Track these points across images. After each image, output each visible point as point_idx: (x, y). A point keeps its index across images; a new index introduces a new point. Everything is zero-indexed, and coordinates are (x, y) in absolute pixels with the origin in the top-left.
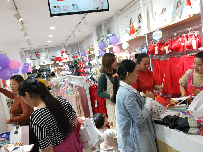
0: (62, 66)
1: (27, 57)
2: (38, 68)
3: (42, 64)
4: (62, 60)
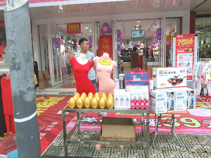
0: (140, 50)
1: (123, 43)
2: (127, 49)
3: (129, 47)
4: (140, 46)
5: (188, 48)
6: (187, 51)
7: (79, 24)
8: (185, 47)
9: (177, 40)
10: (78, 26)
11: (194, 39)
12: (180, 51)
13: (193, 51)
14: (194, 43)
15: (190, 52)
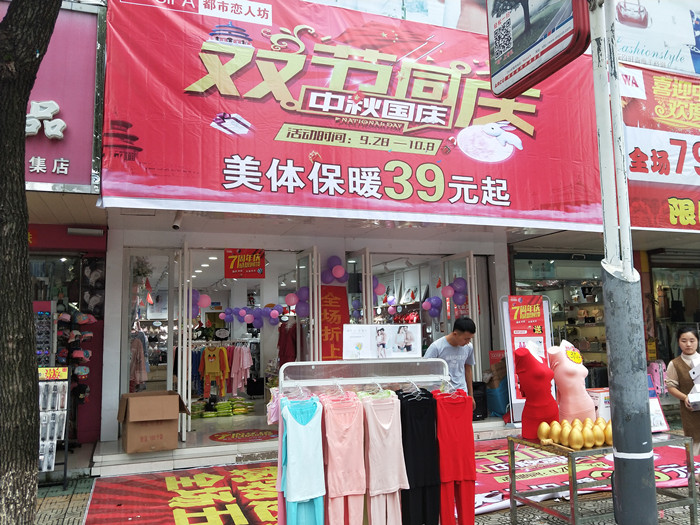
5: (533, 325)
6: (532, 333)
7: (261, 253)
8: (527, 324)
9: (510, 307)
10: (258, 257)
11: (541, 306)
12: (520, 332)
13: (543, 331)
14: (542, 315)
15: (538, 335)
